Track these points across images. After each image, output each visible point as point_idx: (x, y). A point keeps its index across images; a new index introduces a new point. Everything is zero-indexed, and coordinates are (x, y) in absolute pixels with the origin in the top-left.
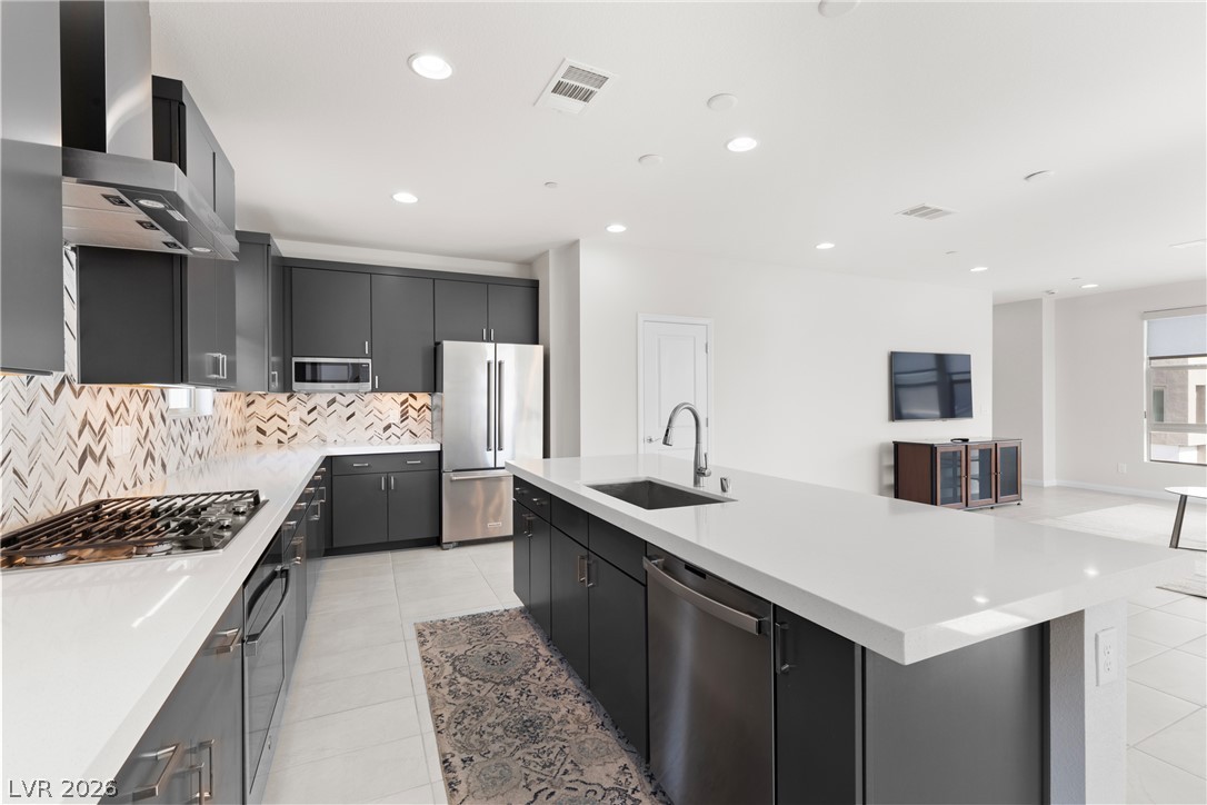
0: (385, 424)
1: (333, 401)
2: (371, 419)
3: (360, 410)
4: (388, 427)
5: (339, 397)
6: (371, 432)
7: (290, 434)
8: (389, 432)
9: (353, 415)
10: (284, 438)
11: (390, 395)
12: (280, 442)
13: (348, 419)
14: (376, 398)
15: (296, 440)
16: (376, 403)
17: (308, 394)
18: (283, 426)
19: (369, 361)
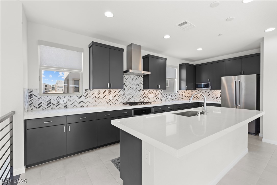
0: (217, 97)
1: (206, 91)
2: (213, 95)
3: (211, 94)
4: (217, 98)
5: (207, 91)
6: (213, 98)
7: (198, 98)
8: (217, 99)
9: (210, 94)
10: (197, 98)
11: (218, 90)
12: (197, 99)
13: (209, 95)
14: (215, 91)
15: (199, 99)
16: (214, 92)
17: (201, 90)
18: (197, 96)
19: (209, 83)
